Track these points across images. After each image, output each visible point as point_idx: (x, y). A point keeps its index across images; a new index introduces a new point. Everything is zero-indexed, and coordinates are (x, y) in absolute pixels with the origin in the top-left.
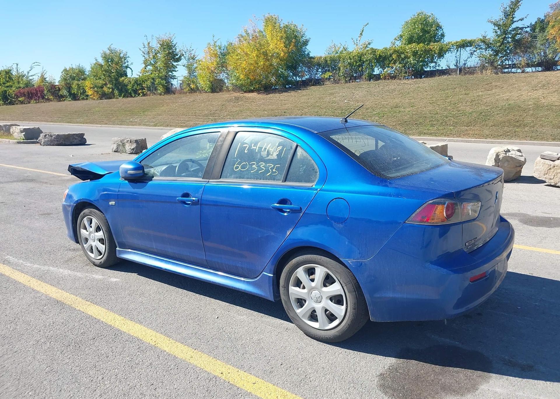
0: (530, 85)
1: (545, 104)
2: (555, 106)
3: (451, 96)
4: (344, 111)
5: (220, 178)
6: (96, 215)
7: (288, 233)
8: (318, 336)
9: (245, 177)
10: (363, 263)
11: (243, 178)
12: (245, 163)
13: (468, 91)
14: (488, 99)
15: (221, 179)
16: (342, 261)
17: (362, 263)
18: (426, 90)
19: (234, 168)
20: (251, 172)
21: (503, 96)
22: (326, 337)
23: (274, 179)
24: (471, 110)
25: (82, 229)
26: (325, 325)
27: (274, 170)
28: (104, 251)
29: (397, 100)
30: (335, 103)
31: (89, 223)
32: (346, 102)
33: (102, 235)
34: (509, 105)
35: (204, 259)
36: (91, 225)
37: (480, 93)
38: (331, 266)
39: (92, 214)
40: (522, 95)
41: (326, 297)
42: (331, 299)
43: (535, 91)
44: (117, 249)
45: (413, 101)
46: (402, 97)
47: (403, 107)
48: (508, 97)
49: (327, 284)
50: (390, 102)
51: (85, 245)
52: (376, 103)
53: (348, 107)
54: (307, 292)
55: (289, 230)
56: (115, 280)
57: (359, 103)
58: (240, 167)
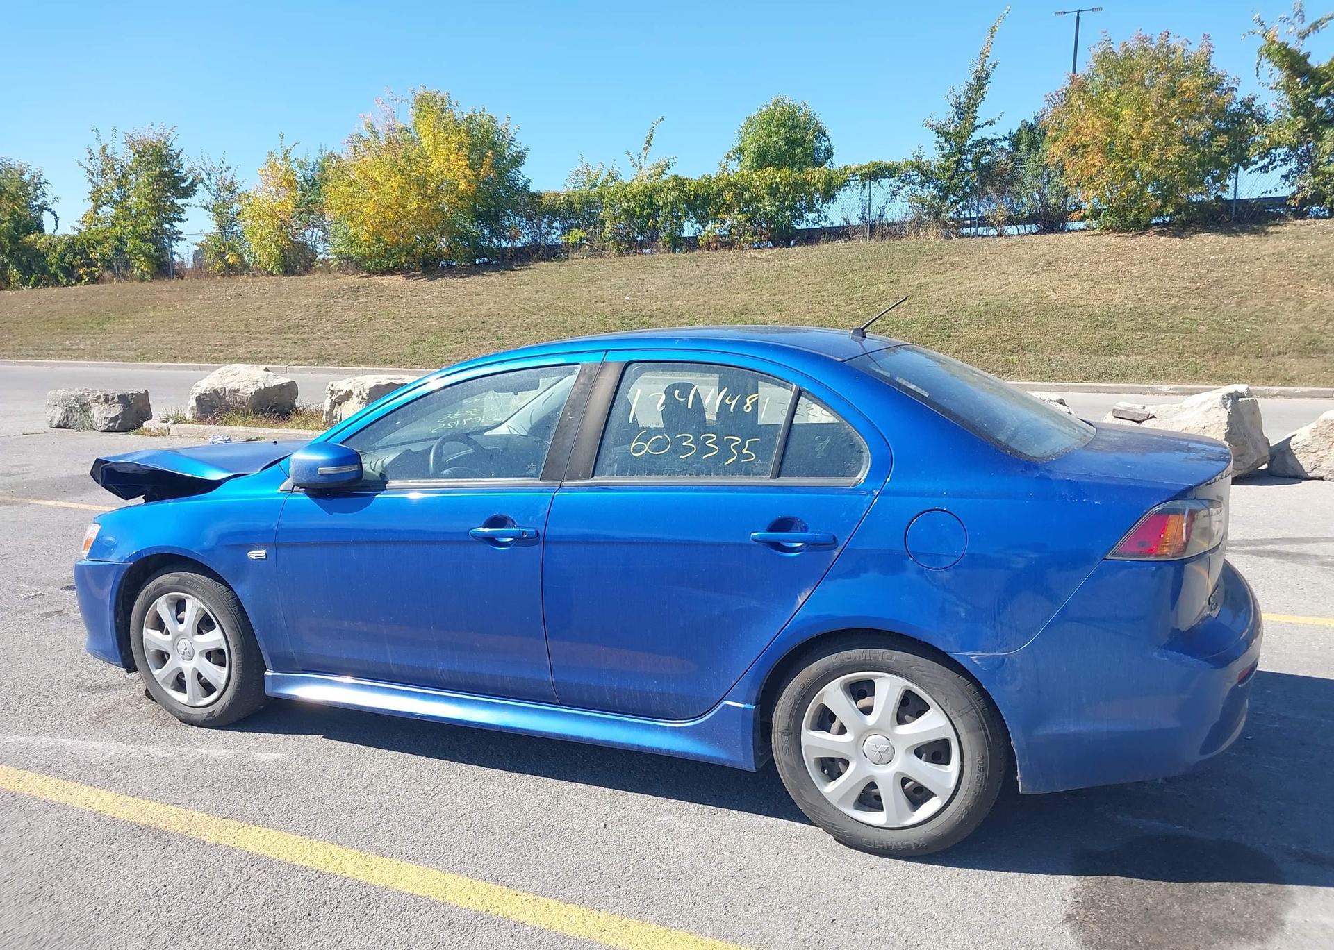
0: (1021, 263)
1: (1058, 303)
2: (1078, 307)
3: (861, 286)
4: (626, 321)
5: (593, 476)
6: (200, 588)
7: (800, 600)
8: (885, 843)
9: (665, 472)
10: (1007, 659)
11: (659, 473)
12: (661, 437)
13: (896, 275)
14: (942, 293)
15: (595, 477)
16: (956, 658)
17: (1004, 660)
18: (806, 274)
19: (632, 451)
20: (681, 457)
21: (971, 285)
22: (907, 845)
23: (747, 473)
24: (909, 317)
25: (147, 628)
26: (901, 816)
27: (744, 451)
28: (223, 682)
29: (744, 297)
30: (603, 302)
31: (174, 612)
32: (628, 301)
33: (219, 640)
34: (987, 304)
35: (548, 681)
36: (179, 616)
37: (923, 280)
38: (921, 672)
39: (188, 586)
40: (1009, 284)
41: (906, 748)
42: (918, 752)
43: (1034, 276)
44: (266, 673)
45: (779, 297)
46: (753, 289)
47: (759, 312)
48: (981, 289)
49: (907, 717)
50: (729, 301)
51: (156, 672)
52: (699, 302)
53: (636, 311)
54: (852, 742)
55: (803, 593)
56: (271, 756)
57: (659, 303)
58: (647, 448)
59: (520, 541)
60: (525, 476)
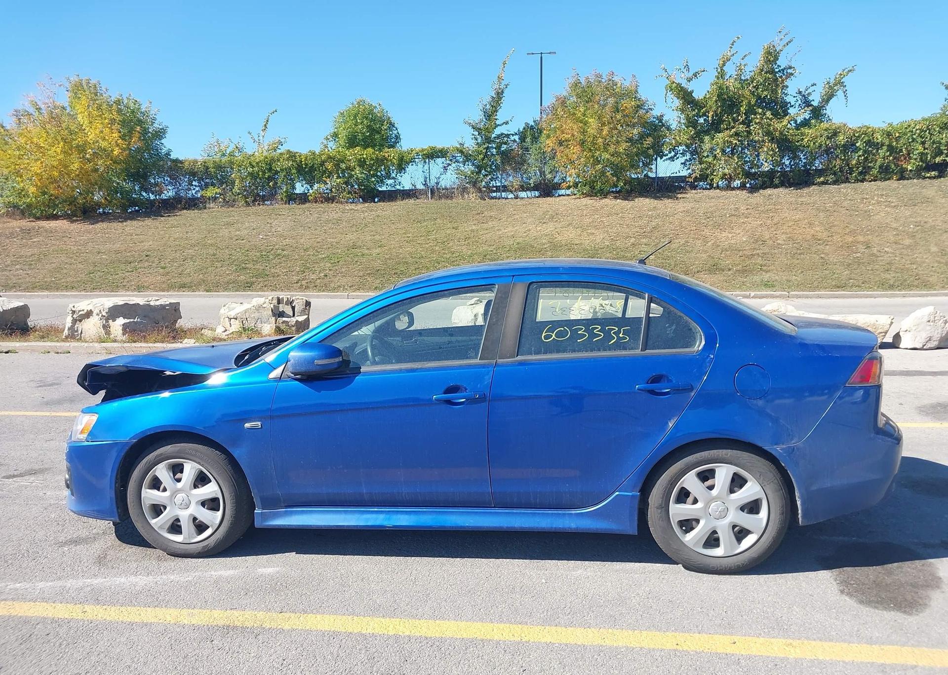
0: (534, 217)
1: (563, 243)
2: (576, 245)
3: (433, 231)
4: (264, 253)
5: (517, 356)
7: (670, 424)
8: (724, 566)
9: (569, 350)
10: (795, 448)
11: (564, 351)
12: (562, 329)
13: (455, 224)
14: (488, 236)
15: (519, 356)
16: (769, 450)
17: (794, 448)
18: (393, 222)
19: (543, 338)
20: (578, 341)
21: (506, 231)
22: (737, 565)
23: (625, 349)
24: (470, 252)
25: (146, 488)
26: (732, 549)
27: (621, 335)
28: (218, 521)
29: (351, 237)
30: (243, 240)
31: (172, 475)
32: (262, 239)
33: (215, 491)
34: (518, 244)
35: (489, 492)
36: (176, 477)
37: (474, 227)
38: (746, 461)
40: (529, 230)
41: (736, 506)
42: (742, 509)
43: (544, 225)
44: (255, 511)
45: (377, 237)
46: (357, 231)
47: (365, 247)
48: (513, 233)
49: (736, 489)
50: (341, 239)
51: (153, 522)
52: (318, 240)
53: (270, 246)
54: (702, 507)
55: (672, 420)
56: (270, 570)
57: (287, 240)
58: (554, 336)
59: (471, 401)
60: (467, 358)
